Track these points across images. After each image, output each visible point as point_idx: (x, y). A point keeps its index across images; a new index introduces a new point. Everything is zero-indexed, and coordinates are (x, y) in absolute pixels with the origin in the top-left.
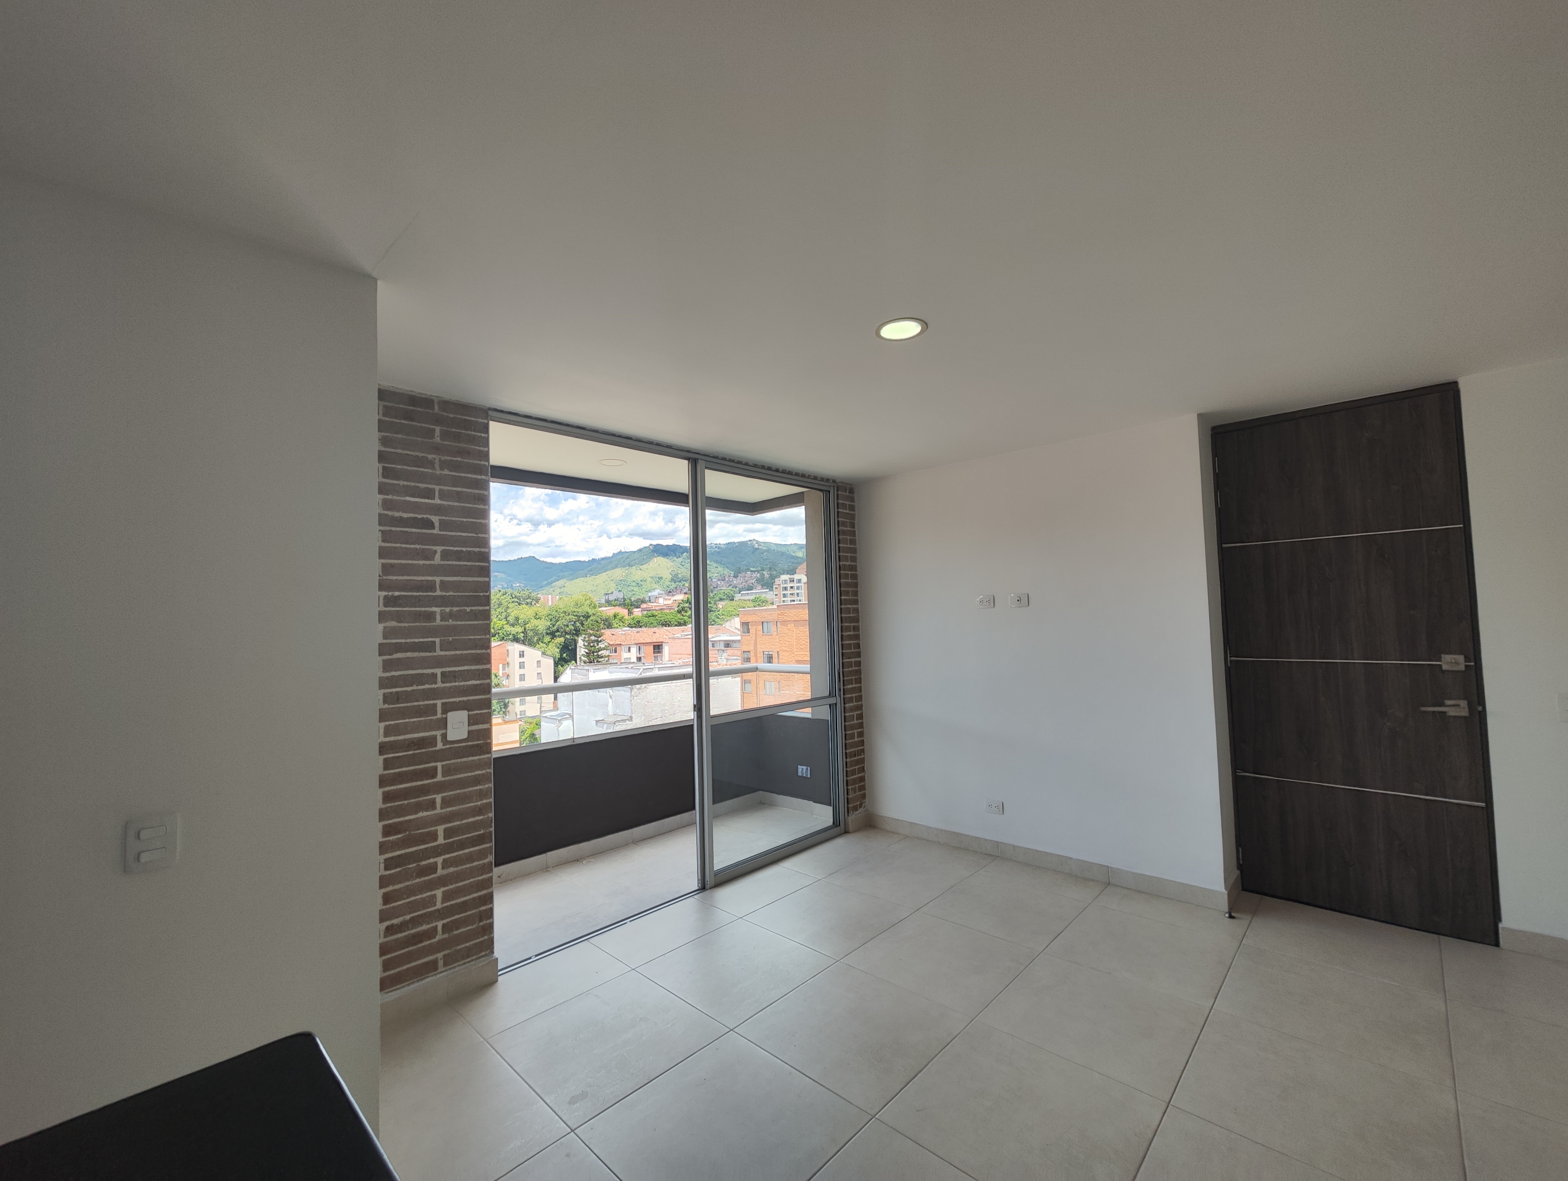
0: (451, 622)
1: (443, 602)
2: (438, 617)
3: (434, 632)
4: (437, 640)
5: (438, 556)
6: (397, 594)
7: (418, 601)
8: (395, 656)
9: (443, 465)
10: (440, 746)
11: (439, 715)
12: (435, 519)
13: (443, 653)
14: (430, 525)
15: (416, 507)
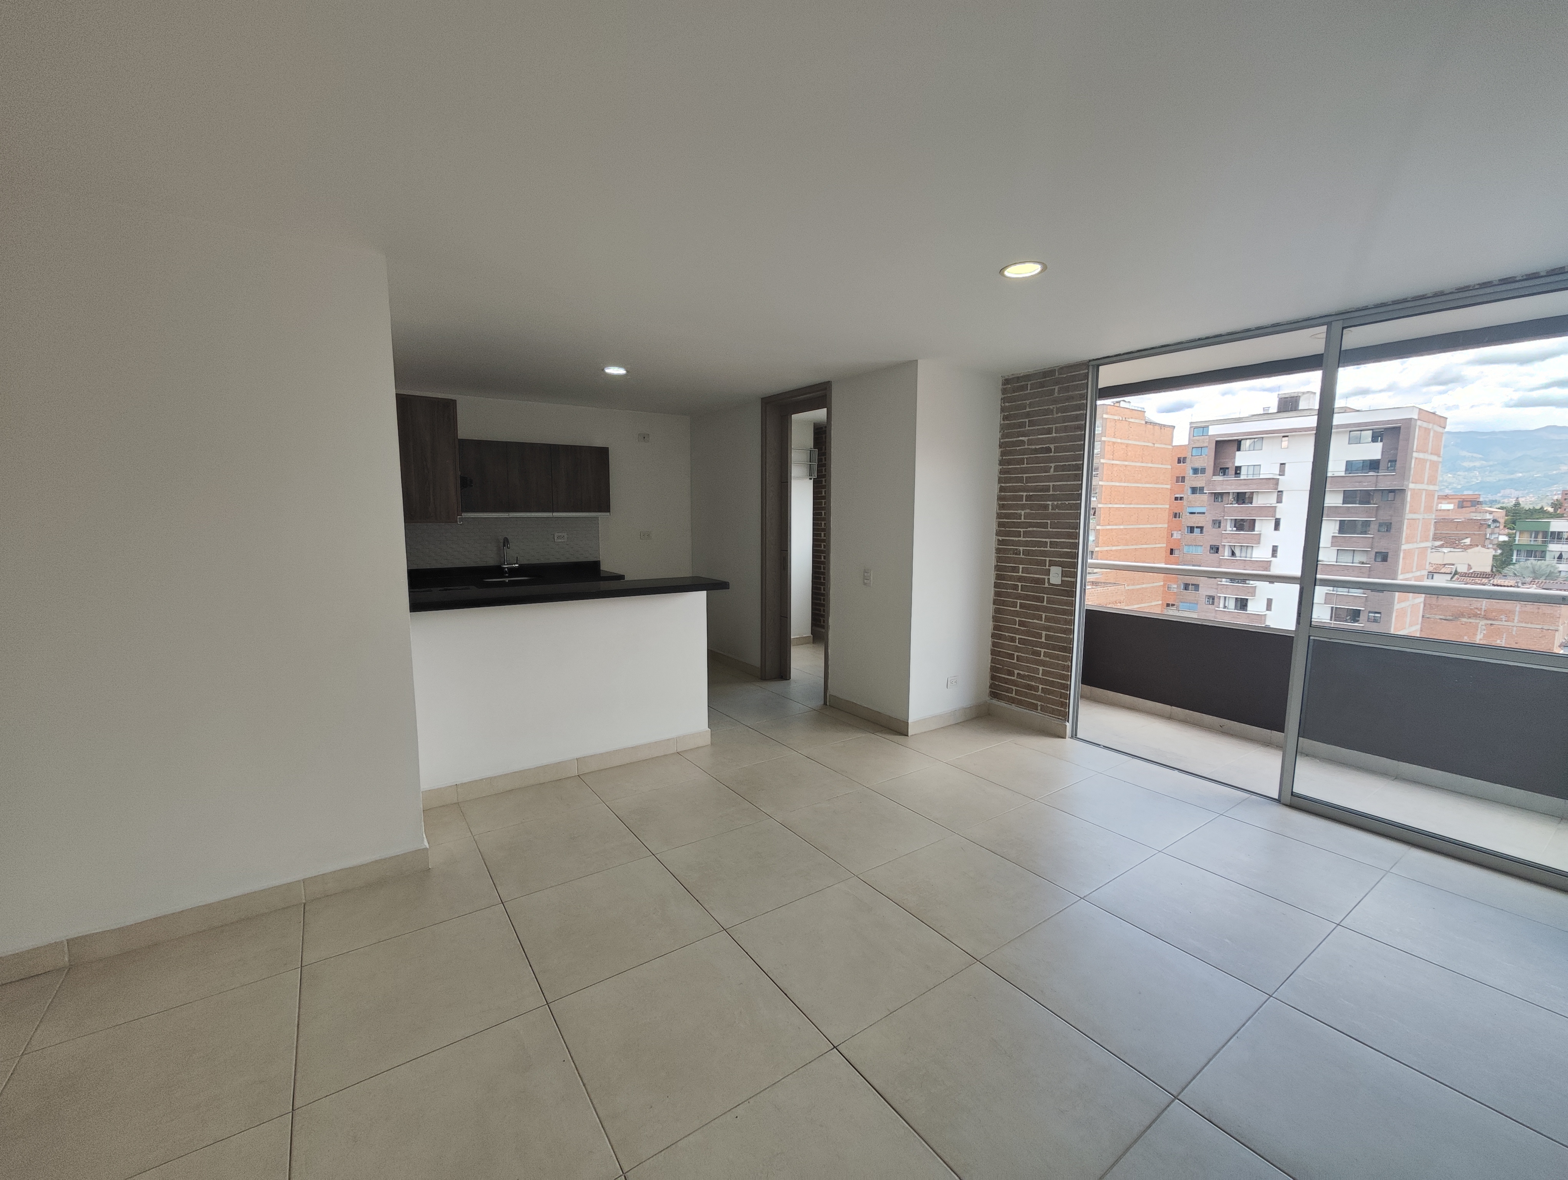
0: (1057, 511)
1: (1054, 498)
2: (1050, 507)
3: (1047, 517)
4: (1049, 521)
5: (1052, 470)
6: (1031, 494)
7: (1041, 498)
8: (1029, 529)
9: (1059, 410)
10: (1046, 585)
11: (1047, 567)
12: (1052, 446)
13: (1051, 530)
14: (1049, 450)
15: (1042, 441)
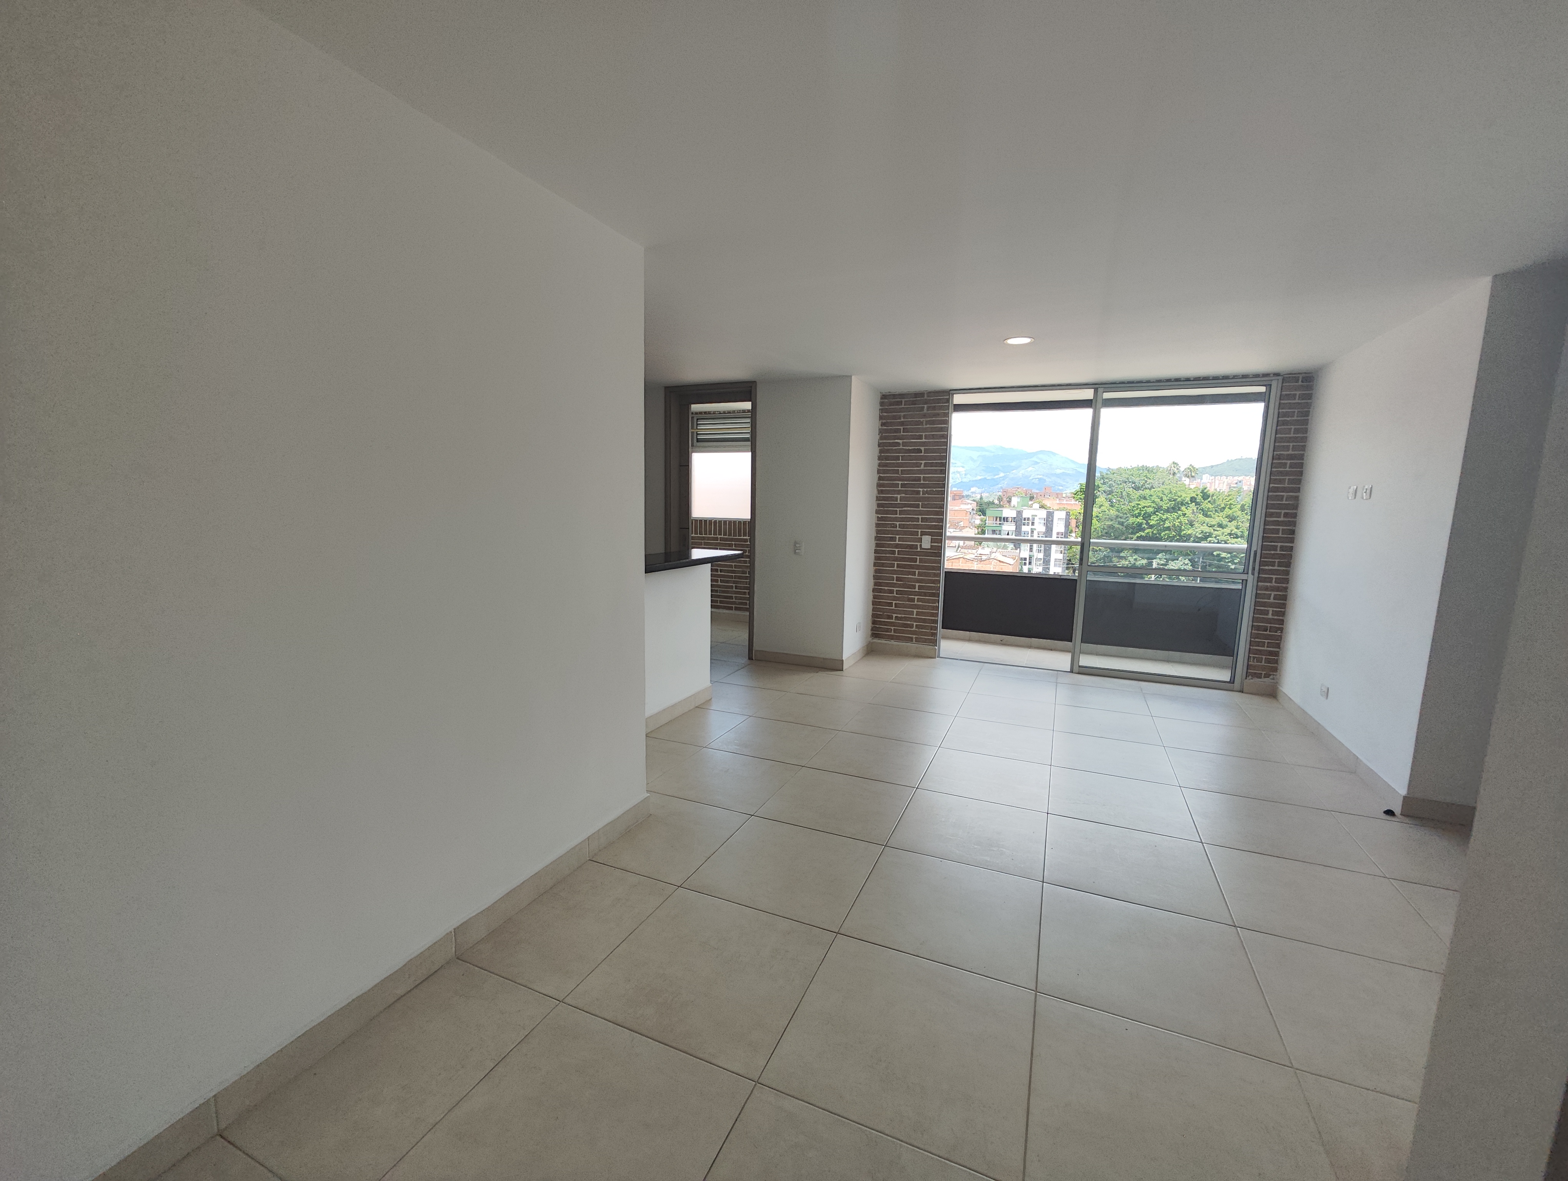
0: (927, 495)
1: (923, 486)
2: (921, 493)
3: (919, 500)
4: (920, 503)
5: (923, 465)
6: (906, 482)
7: (913, 486)
8: (903, 509)
9: (927, 423)
10: (919, 550)
11: (919, 536)
12: (922, 448)
13: (922, 509)
14: (920, 451)
15: (915, 444)
